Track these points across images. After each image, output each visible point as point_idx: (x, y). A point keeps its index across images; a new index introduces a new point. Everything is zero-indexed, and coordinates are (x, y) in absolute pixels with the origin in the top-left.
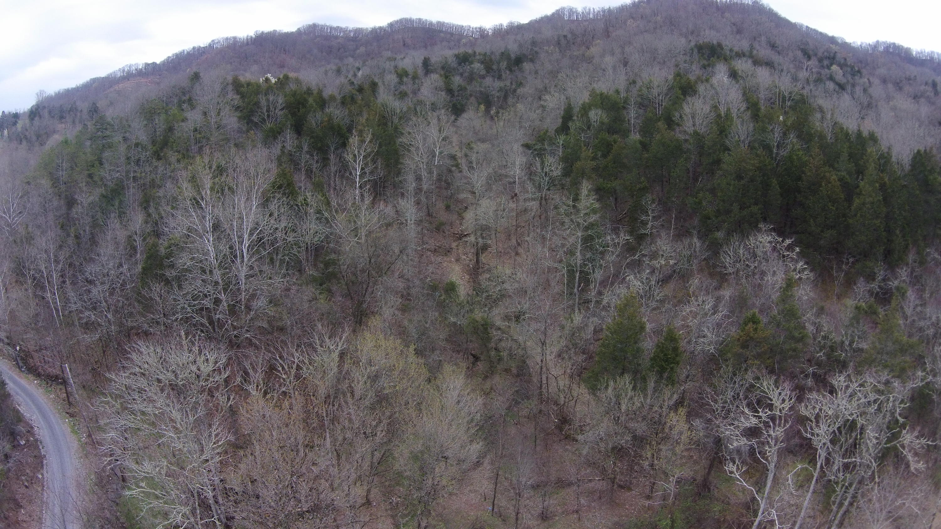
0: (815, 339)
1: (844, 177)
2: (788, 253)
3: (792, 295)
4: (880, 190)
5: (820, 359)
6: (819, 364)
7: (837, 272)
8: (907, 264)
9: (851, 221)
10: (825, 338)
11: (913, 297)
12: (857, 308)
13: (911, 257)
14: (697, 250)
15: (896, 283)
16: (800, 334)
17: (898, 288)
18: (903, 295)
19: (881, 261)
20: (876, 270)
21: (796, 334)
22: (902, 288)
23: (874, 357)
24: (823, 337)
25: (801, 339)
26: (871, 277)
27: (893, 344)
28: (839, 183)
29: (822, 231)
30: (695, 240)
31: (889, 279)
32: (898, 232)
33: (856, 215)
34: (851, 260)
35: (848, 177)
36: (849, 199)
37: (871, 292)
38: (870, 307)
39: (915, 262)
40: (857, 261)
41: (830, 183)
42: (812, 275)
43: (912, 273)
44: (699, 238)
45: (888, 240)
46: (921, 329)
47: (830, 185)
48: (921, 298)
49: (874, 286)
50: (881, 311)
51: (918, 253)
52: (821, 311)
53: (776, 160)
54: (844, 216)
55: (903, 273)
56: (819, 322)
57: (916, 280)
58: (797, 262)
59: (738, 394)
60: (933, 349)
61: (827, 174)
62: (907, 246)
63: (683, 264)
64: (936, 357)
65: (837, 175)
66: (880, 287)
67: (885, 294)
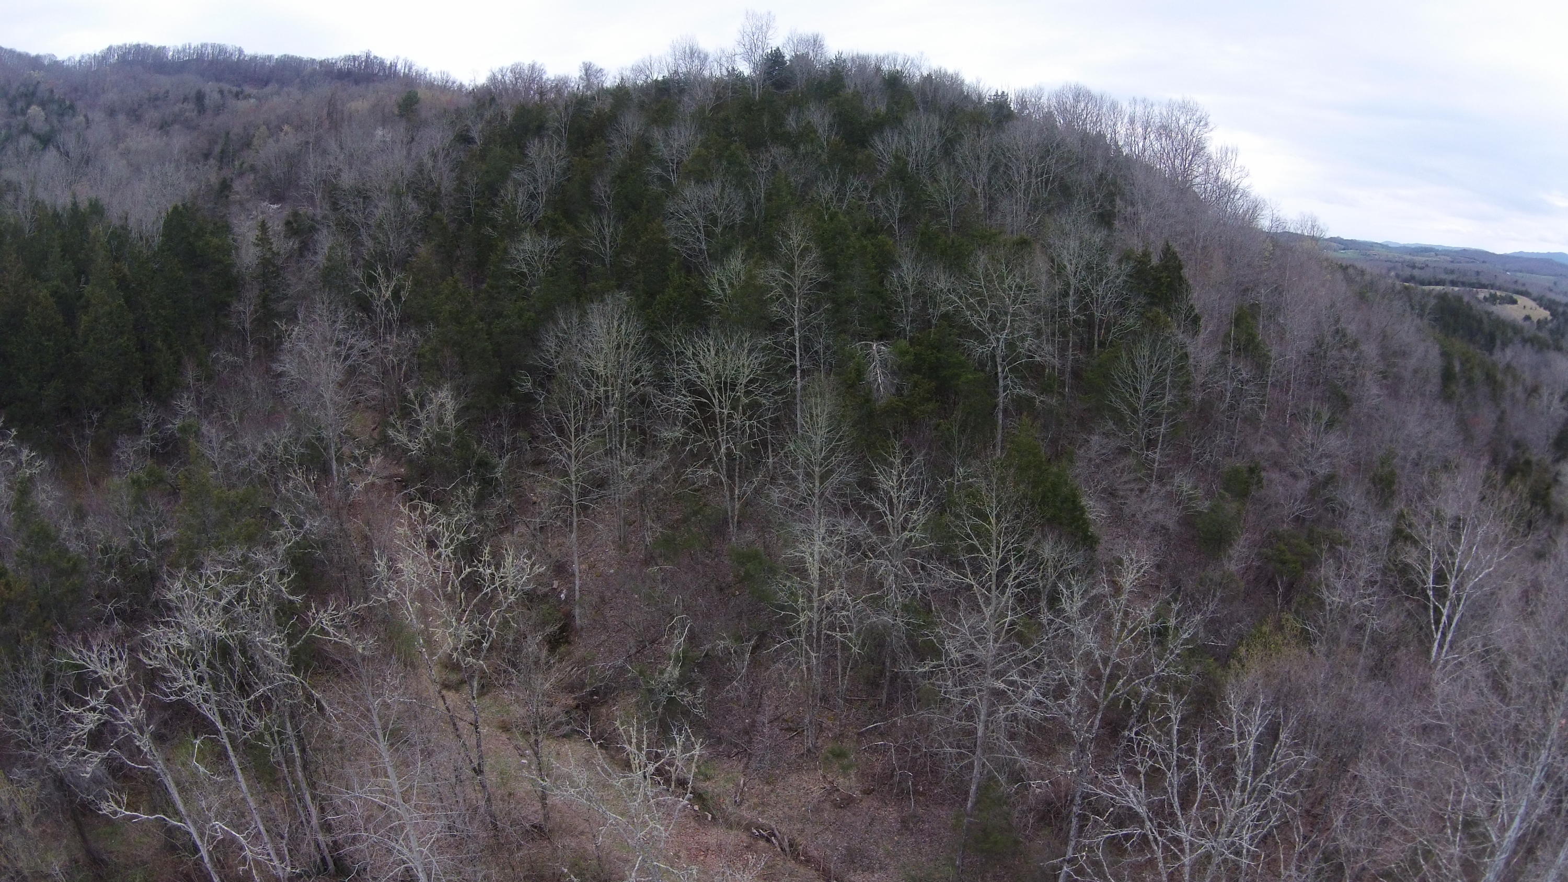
0: (92, 559)
1: (58, 287)
3: (32, 506)
4: (118, 288)
5: (114, 584)
6: (116, 594)
7: (79, 444)
8: (188, 388)
9: (81, 354)
10: (105, 551)
11: (214, 430)
12: (136, 482)
13: (190, 374)
15: (178, 422)
16: (69, 562)
17: (183, 430)
18: (198, 435)
19: (143, 399)
20: (140, 416)
21: (64, 565)
22: (190, 426)
23: (196, 541)
24: (102, 550)
25: (74, 569)
26: (134, 431)
27: (217, 508)
28: (52, 300)
29: (41, 388)
31: (164, 422)
32: (159, 343)
33: (86, 342)
34: (95, 416)
35: (63, 285)
36: (71, 320)
37: (141, 453)
38: (150, 474)
39: (198, 380)
40: (104, 414)
41: (38, 304)
42: (45, 463)
43: (198, 398)
45: (146, 363)
46: (243, 473)
47: (38, 308)
48: (225, 427)
49: (144, 441)
50: (169, 473)
51: (199, 365)
52: (80, 514)
54: (68, 349)
55: (186, 404)
56: (87, 531)
57: (207, 407)
59: (39, 697)
60: (278, 492)
61: (33, 292)
62: (179, 362)
64: (289, 500)
65: (46, 288)
66: (153, 439)
67: (164, 446)
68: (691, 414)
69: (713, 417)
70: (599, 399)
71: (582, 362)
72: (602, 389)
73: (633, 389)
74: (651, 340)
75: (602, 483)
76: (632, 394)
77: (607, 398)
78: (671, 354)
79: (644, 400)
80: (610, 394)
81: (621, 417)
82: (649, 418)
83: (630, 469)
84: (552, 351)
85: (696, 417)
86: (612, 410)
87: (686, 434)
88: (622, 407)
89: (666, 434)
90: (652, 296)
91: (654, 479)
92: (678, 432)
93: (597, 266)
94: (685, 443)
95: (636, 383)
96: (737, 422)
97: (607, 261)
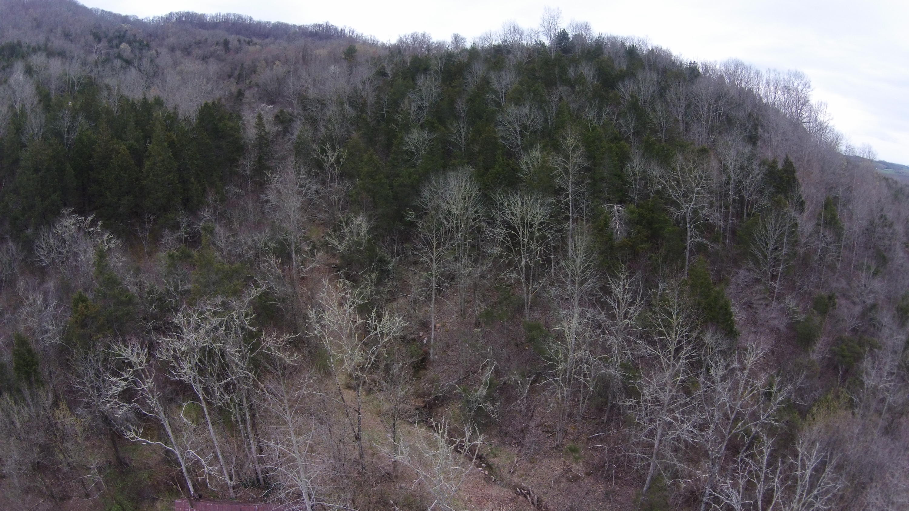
0: (142, 298)
1: (132, 144)
2: (93, 229)
3: (107, 265)
4: (169, 147)
5: (154, 312)
6: (155, 317)
7: (142, 233)
8: (209, 205)
9: (144, 182)
10: (150, 293)
11: (223, 230)
12: (171, 256)
13: (211, 198)
14: (15, 252)
15: (202, 224)
16: (127, 297)
17: (204, 229)
18: (213, 232)
19: (181, 210)
20: (178, 219)
21: (124, 299)
22: (209, 227)
23: (203, 291)
24: (148, 293)
25: (130, 301)
26: (176, 227)
27: (217, 274)
28: (128, 151)
29: (119, 200)
30: (11, 244)
31: (193, 224)
32: (192, 179)
33: (148, 176)
34: (152, 218)
35: (136, 143)
36: (140, 163)
37: (179, 240)
38: (182, 252)
39: (216, 201)
40: (158, 217)
41: (119, 153)
42: (119, 242)
43: (215, 211)
44: (13, 241)
45: (184, 190)
46: (240, 256)
47: (119, 155)
48: (230, 229)
49: (181, 233)
50: (195, 253)
51: (217, 193)
52: (138, 271)
53: (67, 144)
54: (137, 179)
55: (206, 214)
56: (140, 281)
57: (220, 216)
58: (102, 235)
59: (98, 370)
60: (259, 268)
61: (116, 146)
62: (204, 190)
63: (7, 271)
64: (265, 273)
65: (125, 145)
66: (186, 233)
67: (193, 237)
68: (505, 240)
69: (518, 243)
70: (452, 228)
71: (444, 205)
72: (455, 222)
73: (473, 223)
74: (485, 195)
75: (452, 277)
76: (472, 226)
77: (457, 227)
78: (496, 204)
79: (479, 230)
80: (459, 225)
81: (465, 239)
82: (482, 241)
83: (468, 270)
84: (428, 198)
85: (508, 242)
86: (460, 234)
87: (502, 252)
88: (466, 234)
89: (490, 251)
90: (487, 170)
91: (482, 277)
92: (497, 250)
93: (456, 151)
94: (501, 257)
95: (474, 219)
96: (532, 247)
97: (463, 148)
